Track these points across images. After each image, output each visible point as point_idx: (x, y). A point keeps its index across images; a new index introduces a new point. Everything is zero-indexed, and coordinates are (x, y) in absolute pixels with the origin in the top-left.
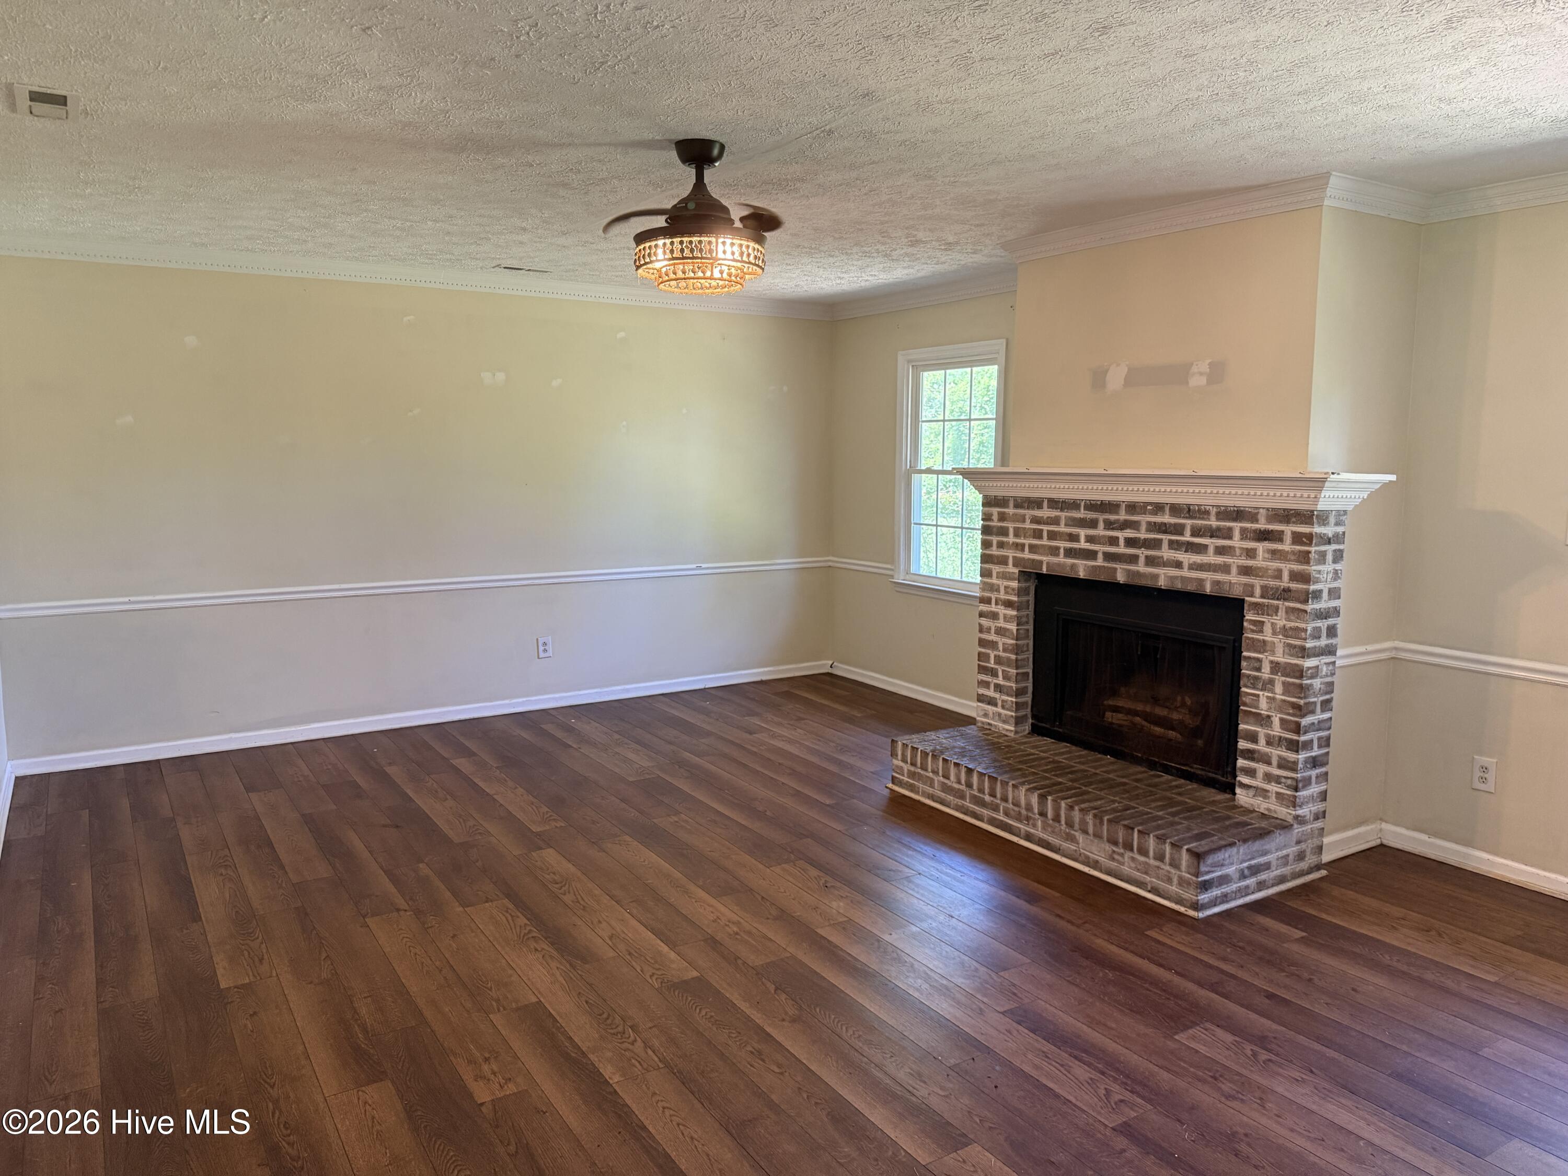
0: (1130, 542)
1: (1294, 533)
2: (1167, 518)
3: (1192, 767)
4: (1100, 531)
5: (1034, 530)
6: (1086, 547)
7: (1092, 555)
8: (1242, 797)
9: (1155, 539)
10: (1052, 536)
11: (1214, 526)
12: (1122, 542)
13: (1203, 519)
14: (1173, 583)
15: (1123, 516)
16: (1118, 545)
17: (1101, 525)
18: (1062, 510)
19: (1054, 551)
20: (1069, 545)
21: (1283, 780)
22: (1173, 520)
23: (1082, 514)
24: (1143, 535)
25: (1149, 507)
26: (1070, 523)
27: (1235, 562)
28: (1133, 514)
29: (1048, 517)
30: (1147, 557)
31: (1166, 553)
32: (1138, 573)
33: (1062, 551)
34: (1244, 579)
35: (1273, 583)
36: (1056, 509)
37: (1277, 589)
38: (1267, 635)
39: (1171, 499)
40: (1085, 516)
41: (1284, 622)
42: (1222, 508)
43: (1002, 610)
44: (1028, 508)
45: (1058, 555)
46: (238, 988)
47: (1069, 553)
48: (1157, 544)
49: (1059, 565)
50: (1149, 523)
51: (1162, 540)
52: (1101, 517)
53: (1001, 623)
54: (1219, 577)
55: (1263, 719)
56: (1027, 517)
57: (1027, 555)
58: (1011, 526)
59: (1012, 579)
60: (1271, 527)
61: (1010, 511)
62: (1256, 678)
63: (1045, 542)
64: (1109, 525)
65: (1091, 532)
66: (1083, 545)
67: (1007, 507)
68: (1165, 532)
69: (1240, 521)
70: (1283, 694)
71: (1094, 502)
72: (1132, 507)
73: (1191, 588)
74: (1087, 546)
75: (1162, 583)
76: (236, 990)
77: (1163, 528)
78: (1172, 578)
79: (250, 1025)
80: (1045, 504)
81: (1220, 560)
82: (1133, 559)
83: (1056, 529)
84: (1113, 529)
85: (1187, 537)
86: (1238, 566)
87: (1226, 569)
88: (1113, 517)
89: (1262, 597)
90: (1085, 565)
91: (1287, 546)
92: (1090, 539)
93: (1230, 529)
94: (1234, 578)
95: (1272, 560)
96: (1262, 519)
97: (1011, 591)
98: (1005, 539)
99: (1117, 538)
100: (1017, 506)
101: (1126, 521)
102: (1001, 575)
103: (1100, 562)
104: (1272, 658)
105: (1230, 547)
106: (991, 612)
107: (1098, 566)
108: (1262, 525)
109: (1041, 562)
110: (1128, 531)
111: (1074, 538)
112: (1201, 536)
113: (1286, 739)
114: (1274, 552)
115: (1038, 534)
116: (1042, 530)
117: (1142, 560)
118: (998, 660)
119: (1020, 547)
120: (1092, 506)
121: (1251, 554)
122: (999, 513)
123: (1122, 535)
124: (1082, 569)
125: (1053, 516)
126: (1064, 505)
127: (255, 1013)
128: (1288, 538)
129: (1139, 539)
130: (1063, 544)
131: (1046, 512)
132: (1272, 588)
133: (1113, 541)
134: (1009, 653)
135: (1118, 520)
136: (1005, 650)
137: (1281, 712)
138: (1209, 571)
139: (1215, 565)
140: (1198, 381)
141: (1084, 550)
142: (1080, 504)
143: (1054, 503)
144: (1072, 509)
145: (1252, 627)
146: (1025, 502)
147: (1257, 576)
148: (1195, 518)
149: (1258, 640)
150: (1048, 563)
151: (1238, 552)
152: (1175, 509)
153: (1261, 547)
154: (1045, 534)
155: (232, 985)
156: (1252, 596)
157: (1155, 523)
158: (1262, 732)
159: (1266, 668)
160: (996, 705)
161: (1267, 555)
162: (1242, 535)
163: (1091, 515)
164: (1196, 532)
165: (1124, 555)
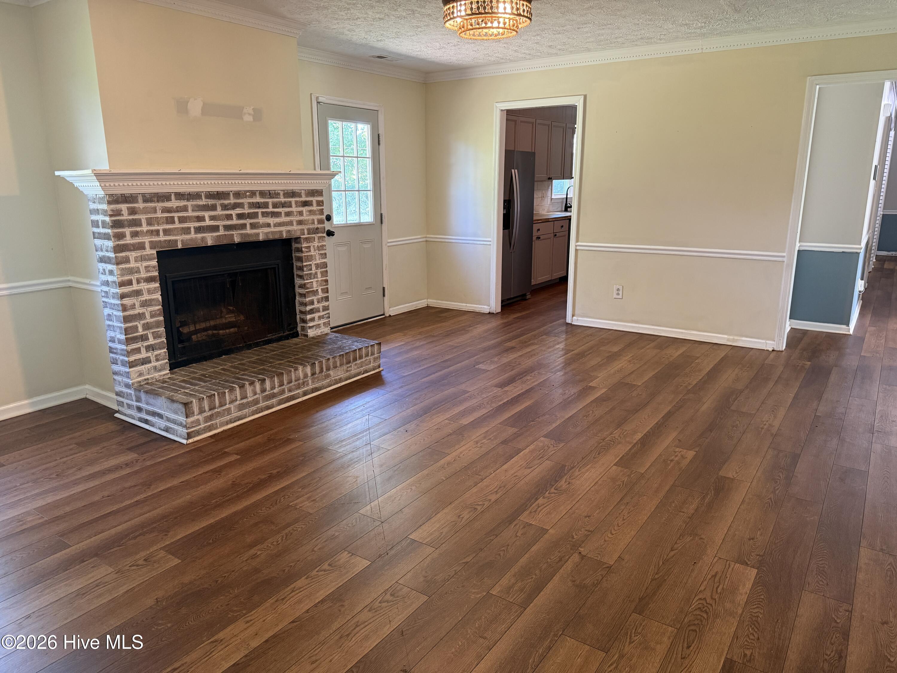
0: (240, 216)
1: (317, 201)
2: (258, 199)
3: (267, 337)
4: (219, 212)
5: (167, 217)
6: (211, 224)
7: (215, 228)
8: (311, 333)
9: (254, 213)
10: (182, 220)
11: (283, 202)
12: (234, 217)
13: (277, 198)
14: (267, 236)
15: (232, 200)
16: (232, 219)
17: (219, 208)
18: (188, 200)
19: (187, 231)
20: (197, 224)
21: (325, 316)
22: (262, 200)
23: (203, 202)
24: (247, 211)
25: (248, 194)
26: (196, 209)
27: (295, 219)
28: (239, 199)
29: (177, 207)
30: (251, 224)
31: (261, 220)
32: (248, 235)
33: (192, 230)
34: (300, 227)
35: (311, 226)
36: (183, 200)
37: (314, 229)
38: (312, 253)
39: (259, 188)
40: (207, 203)
41: (317, 244)
42: (286, 191)
43: (144, 286)
44: (158, 201)
45: (190, 233)
46: (747, 563)
47: (198, 230)
48: (254, 215)
49: (191, 240)
50: (249, 203)
51: (258, 212)
52: (218, 203)
53: (146, 297)
54: (289, 228)
55: (315, 292)
56: (157, 209)
57: (162, 238)
58: (143, 217)
59: (151, 259)
60: (308, 199)
61: (140, 205)
62: (311, 274)
63: (177, 225)
64: (225, 207)
65: (213, 213)
66: (208, 222)
67: (137, 202)
68: (259, 207)
69: (295, 198)
70: (321, 277)
71: (212, 193)
72: (238, 195)
73: (277, 237)
74: (213, 223)
75: (261, 238)
76: (749, 563)
77: (258, 205)
78: (267, 234)
79: (759, 533)
80: (173, 197)
81: (288, 219)
82: (244, 226)
83: (185, 215)
84: (228, 209)
85: (271, 209)
86: (296, 221)
87: (291, 223)
88: (226, 202)
89: (308, 234)
90: (212, 236)
91: (315, 208)
92: (212, 218)
93: (290, 202)
94: (295, 227)
95: (310, 215)
96: (303, 196)
97: (152, 269)
98: (138, 229)
99: (231, 215)
100: (145, 201)
101: (235, 203)
102: (140, 258)
103: (222, 232)
104: (315, 262)
105: (291, 211)
106: (134, 291)
107: (221, 235)
108: (304, 199)
109: (176, 241)
110: (238, 209)
111: (200, 219)
112: (278, 208)
113: (324, 297)
114: (310, 211)
115: (171, 221)
116: (173, 217)
117: (248, 226)
118: (147, 327)
119: (155, 233)
120: (210, 195)
121: (301, 213)
122: (128, 208)
123: (234, 213)
124: (210, 239)
125: (181, 205)
126: (189, 196)
127: (750, 539)
128: (315, 204)
129: (245, 213)
130: (193, 225)
131: (174, 203)
132: (312, 229)
133: (229, 217)
134: (157, 317)
135: (230, 203)
136: (152, 316)
137: (322, 286)
138: (284, 226)
139: (287, 222)
140: (248, 118)
141: (209, 226)
142: (201, 195)
143: (180, 196)
144: (196, 199)
145: (306, 250)
146: (154, 197)
147: (305, 224)
148: (274, 198)
149: (309, 255)
150: (182, 241)
151: (295, 214)
152: (262, 194)
153: (305, 209)
154: (176, 219)
155: (749, 568)
156: (304, 235)
157: (253, 203)
158: (315, 298)
159: (314, 268)
160: (150, 362)
161: (308, 213)
162: (296, 204)
163: (211, 202)
164: (275, 206)
165: (237, 225)
